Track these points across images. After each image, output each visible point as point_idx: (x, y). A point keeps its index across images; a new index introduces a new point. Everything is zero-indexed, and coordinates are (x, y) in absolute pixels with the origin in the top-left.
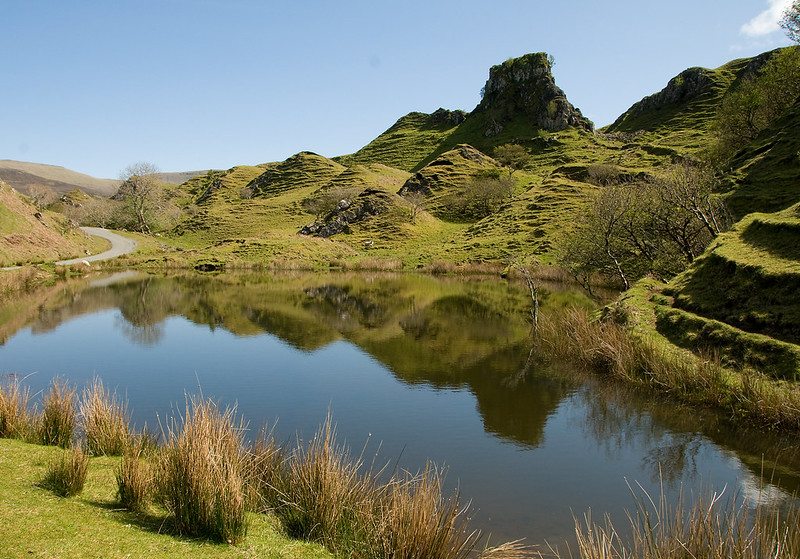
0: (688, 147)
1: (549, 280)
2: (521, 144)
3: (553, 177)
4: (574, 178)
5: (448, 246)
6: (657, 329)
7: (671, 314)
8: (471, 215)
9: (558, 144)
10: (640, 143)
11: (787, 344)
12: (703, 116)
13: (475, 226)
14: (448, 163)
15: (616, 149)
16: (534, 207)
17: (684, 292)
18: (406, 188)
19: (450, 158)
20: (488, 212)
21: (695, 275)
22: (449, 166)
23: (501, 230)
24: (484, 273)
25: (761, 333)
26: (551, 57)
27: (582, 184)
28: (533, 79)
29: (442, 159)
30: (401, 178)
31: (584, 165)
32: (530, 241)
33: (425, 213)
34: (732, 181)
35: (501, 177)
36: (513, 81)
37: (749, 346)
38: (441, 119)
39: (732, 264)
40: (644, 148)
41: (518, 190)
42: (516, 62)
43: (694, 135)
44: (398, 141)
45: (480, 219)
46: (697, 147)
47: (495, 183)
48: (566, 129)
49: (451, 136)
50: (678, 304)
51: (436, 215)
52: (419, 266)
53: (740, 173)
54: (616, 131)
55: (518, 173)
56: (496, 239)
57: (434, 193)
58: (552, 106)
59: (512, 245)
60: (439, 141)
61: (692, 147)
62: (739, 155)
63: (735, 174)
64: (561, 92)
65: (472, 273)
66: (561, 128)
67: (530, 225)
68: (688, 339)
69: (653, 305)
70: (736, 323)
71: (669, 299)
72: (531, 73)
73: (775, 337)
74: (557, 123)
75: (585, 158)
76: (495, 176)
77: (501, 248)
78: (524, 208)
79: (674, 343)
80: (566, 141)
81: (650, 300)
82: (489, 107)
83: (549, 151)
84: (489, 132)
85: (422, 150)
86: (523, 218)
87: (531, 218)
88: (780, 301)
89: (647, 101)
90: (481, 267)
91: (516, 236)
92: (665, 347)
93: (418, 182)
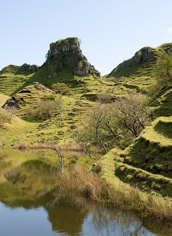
0: (144, 85)
1: (77, 150)
2: (65, 83)
3: (81, 99)
4: (91, 100)
5: (28, 135)
6: (115, 174)
7: (121, 166)
8: (40, 118)
9: (84, 83)
10: (122, 83)
11: (170, 179)
12: (151, 70)
13: (43, 124)
14: (28, 92)
15: (111, 85)
16: (71, 114)
17: (128, 155)
18: (7, 105)
19: (30, 90)
20: (49, 117)
21: (134, 147)
22: (29, 94)
23: (55, 126)
24: (45, 148)
25: (160, 174)
26: (80, 39)
27: (94, 103)
28: (71, 51)
29: (25, 90)
30: (4, 99)
31: (96, 93)
32: (68, 131)
33: (17, 118)
34: (160, 101)
35: (56, 99)
36: (61, 51)
37: (154, 181)
38: (26, 69)
39: (148, 141)
40: (124, 85)
41: (64, 106)
42: (63, 42)
43: (147, 79)
44: (3, 80)
45: (45, 120)
46: (148, 84)
47: (52, 102)
48: (88, 76)
49: (31, 78)
50: (126, 161)
51: (23, 119)
52: (12, 145)
53: (163, 97)
54: (111, 77)
55: (64, 97)
56: (52, 131)
57: (22, 107)
58: (81, 64)
59: (60, 133)
60: (25, 80)
61: (146, 84)
62: (163, 89)
63: (161, 98)
64: (85, 57)
65: (39, 148)
66: (85, 75)
67: (69, 123)
68: (128, 178)
69: (115, 162)
70: (149, 170)
71: (122, 159)
72: (70, 47)
73: (165, 176)
74: (83, 73)
75: (96, 90)
76: (52, 99)
77: (55, 135)
78: (66, 115)
79: (122, 181)
80: (88, 81)
81: (114, 160)
82: (50, 64)
83: (80, 86)
84: (50, 76)
85: (16, 85)
86: (66, 119)
87: (70, 119)
88: (168, 158)
89: (125, 63)
90: (44, 145)
91: (62, 129)
92: (116, 183)
93: (13, 101)
